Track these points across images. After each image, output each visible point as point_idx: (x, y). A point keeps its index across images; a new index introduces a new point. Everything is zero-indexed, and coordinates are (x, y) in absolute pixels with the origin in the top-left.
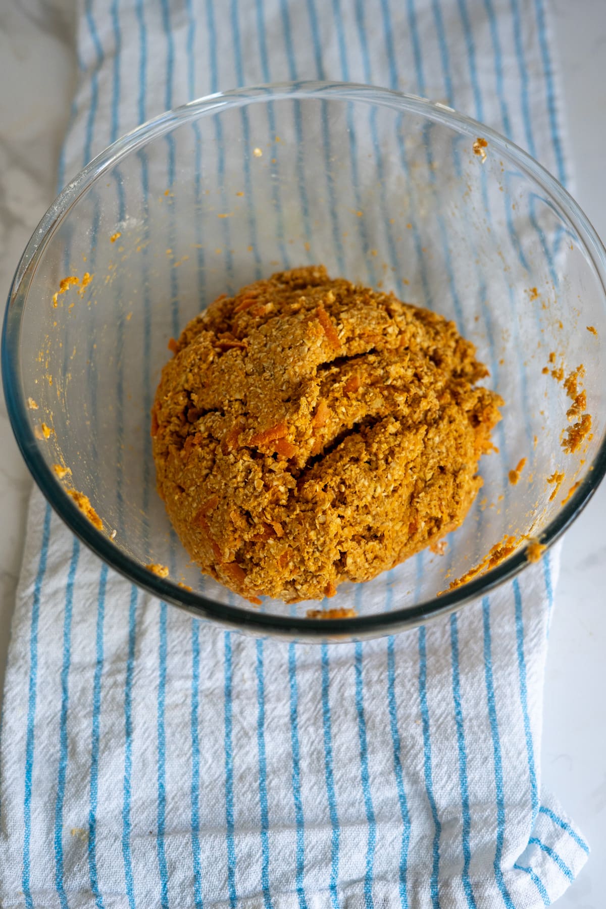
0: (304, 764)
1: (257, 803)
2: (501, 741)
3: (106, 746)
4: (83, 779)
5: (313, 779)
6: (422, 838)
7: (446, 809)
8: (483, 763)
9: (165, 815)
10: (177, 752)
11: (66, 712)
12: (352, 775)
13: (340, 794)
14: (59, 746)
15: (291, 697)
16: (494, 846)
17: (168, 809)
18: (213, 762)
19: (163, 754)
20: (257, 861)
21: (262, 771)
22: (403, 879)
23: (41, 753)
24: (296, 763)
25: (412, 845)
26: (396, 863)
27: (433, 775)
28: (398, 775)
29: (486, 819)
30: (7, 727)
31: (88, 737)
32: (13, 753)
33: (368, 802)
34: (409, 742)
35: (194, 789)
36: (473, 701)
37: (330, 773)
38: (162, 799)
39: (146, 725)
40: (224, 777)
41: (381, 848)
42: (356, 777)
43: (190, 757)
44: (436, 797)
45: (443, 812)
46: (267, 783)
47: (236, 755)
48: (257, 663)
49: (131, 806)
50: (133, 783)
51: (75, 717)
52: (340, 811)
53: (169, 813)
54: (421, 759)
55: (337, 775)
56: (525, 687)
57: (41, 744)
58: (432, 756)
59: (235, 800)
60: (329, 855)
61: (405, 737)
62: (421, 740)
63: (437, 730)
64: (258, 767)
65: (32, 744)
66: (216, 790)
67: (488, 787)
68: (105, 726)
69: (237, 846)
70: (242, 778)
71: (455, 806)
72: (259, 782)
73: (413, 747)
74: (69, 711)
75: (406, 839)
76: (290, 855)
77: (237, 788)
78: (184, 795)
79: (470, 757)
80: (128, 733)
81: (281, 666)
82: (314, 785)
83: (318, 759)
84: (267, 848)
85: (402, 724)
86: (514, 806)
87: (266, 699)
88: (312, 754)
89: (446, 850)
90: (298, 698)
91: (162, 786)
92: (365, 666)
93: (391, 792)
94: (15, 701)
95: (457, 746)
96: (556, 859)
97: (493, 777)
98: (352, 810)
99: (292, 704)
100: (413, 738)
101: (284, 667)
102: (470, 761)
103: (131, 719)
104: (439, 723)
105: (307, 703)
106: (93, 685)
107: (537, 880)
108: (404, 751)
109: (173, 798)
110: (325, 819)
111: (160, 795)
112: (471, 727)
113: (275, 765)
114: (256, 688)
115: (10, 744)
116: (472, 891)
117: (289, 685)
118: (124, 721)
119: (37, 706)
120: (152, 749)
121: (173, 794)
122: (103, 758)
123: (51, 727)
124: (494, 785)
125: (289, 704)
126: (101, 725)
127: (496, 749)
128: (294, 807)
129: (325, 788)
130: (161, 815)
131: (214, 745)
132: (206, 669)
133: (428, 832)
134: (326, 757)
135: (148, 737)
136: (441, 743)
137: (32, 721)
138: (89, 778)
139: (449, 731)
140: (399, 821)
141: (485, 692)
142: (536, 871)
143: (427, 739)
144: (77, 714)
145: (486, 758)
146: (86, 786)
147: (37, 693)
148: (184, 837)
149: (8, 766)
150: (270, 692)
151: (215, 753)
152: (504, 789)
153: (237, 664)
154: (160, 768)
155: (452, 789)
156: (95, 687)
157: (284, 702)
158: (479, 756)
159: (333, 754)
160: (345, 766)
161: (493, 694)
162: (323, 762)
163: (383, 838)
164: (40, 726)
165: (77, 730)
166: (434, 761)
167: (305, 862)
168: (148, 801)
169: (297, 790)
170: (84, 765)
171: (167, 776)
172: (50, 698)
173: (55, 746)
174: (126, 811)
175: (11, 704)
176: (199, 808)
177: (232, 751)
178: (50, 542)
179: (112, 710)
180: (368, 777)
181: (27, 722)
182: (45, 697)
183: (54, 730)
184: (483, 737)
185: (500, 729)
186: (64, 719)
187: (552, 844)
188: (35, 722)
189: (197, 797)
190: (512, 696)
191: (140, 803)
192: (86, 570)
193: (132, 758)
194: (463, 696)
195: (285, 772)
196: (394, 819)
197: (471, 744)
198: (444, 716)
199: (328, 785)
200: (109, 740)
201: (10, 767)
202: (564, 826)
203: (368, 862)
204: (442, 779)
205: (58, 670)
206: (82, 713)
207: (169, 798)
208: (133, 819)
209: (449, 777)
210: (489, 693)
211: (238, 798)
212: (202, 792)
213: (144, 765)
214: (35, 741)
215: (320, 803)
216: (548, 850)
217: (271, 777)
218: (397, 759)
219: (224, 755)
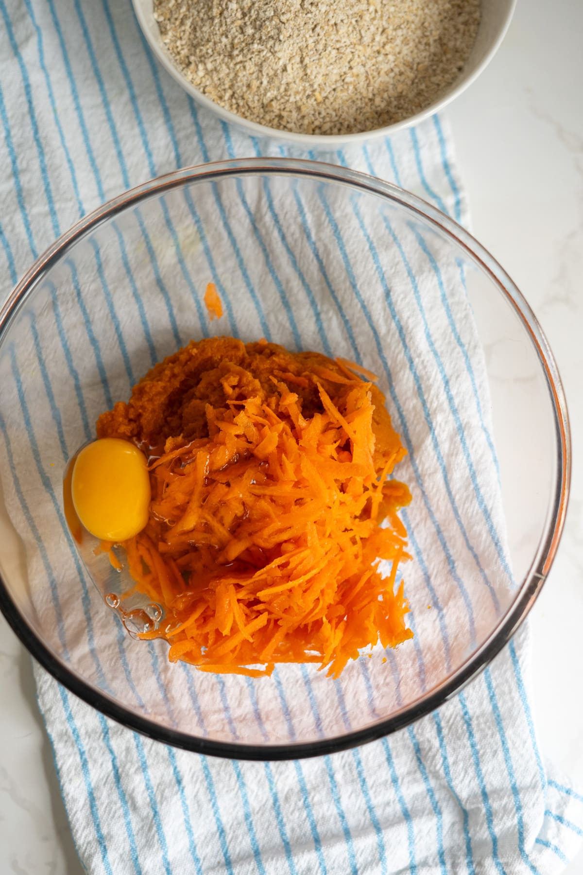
0: (339, 777)
1: (305, 820)
2: (506, 735)
3: (162, 797)
4: (150, 829)
5: (350, 789)
6: (453, 824)
7: (468, 799)
8: (494, 756)
9: (227, 844)
10: (226, 789)
11: (118, 771)
12: (383, 779)
13: (375, 797)
14: (119, 802)
15: (312, 707)
16: (516, 830)
17: (228, 839)
18: (258, 790)
19: (214, 793)
20: (317, 872)
21: (303, 790)
22: (443, 863)
23: (105, 812)
24: (332, 777)
25: (445, 832)
26: (434, 849)
27: (451, 772)
28: (423, 773)
29: (505, 806)
30: (70, 797)
31: (143, 792)
32: (81, 820)
33: (401, 800)
34: (426, 746)
35: (247, 816)
36: (477, 702)
37: (364, 781)
38: (222, 832)
39: (192, 770)
40: (271, 801)
41: (420, 840)
42: (387, 781)
43: (237, 792)
44: (457, 790)
45: (466, 802)
46: (310, 799)
47: (278, 780)
48: (276, 684)
49: (196, 842)
50: (192, 823)
51: (127, 775)
52: (378, 813)
53: (230, 842)
54: (439, 760)
55: (370, 782)
56: (521, 681)
57: (102, 804)
58: (448, 755)
59: (285, 820)
60: (377, 856)
61: (422, 742)
62: (436, 743)
63: (449, 731)
64: (299, 787)
65: (95, 806)
66: (267, 814)
67: (502, 775)
68: (155, 777)
69: (297, 864)
70: (287, 799)
71: (475, 796)
72: (303, 800)
73: (430, 749)
74: (120, 770)
75: (440, 828)
76: (344, 861)
77: (285, 810)
78: (239, 824)
79: (481, 752)
80: (179, 782)
81: (297, 681)
82: (351, 794)
83: (350, 770)
84: (323, 860)
85: (418, 729)
86: (527, 789)
87: (292, 715)
88: (344, 766)
89: (475, 835)
90: (319, 707)
91: (218, 820)
92: (371, 672)
93: (420, 788)
94: (70, 772)
95: (468, 744)
96: (568, 824)
97: (504, 766)
98: (389, 810)
99: (314, 714)
100: (429, 741)
101: (300, 682)
102: (482, 756)
103: (178, 769)
104: (450, 723)
105: (327, 709)
106: (135, 744)
107: (556, 849)
108: (423, 753)
109: (231, 828)
110: (367, 822)
111: (218, 827)
112: (478, 725)
113: (314, 783)
114: (281, 706)
115: (76, 812)
116: (503, 868)
117: (308, 698)
118: (172, 771)
119: (90, 772)
120: (202, 791)
121: (230, 824)
122: (162, 810)
123: (108, 786)
124: (506, 773)
125: (311, 714)
126: (152, 777)
127: (503, 743)
128: (338, 817)
129: (362, 795)
130: (224, 844)
131: (257, 776)
132: (233, 700)
133: (457, 819)
134: (357, 767)
135: (196, 781)
136: (454, 743)
137: (90, 785)
138: (154, 829)
139: (460, 731)
140: (430, 813)
141: (487, 692)
142: (554, 842)
143: (442, 740)
144: (128, 772)
145: (496, 752)
146: (154, 836)
147: (88, 760)
148: (249, 864)
149: (79, 835)
150: (293, 707)
151: (259, 781)
152: (515, 775)
153: (259, 686)
154: (214, 805)
155: (470, 781)
156: (137, 746)
157: (307, 713)
158: (488, 750)
159: (363, 764)
160: (375, 773)
161: (493, 693)
162: (355, 773)
163: (420, 831)
164: (97, 788)
165: (132, 787)
166: (450, 760)
167: (358, 866)
168: (210, 834)
169: (338, 801)
170: (147, 817)
171: (221, 811)
172: (100, 761)
173: (115, 803)
174: (193, 848)
175: (68, 775)
176: (255, 833)
177: (274, 777)
178: (64, 617)
179: (158, 763)
180: (398, 778)
181: (86, 788)
182: (95, 761)
183: (111, 789)
184: (490, 732)
185: (504, 724)
186: (118, 778)
187: (562, 812)
188: (93, 785)
189: (251, 824)
190: (510, 693)
191: (203, 838)
192: (102, 634)
193: (188, 802)
194: (467, 698)
195: (324, 786)
196: (426, 812)
197: (481, 740)
198: (453, 717)
199: (364, 792)
200: (164, 791)
201: (81, 835)
202: (568, 792)
203: (411, 853)
204: (460, 775)
205: (100, 736)
206: (132, 770)
207: (227, 828)
208: (200, 853)
209: (466, 772)
210: (490, 692)
211: (288, 817)
212: (254, 818)
213: (199, 806)
214: (97, 803)
215: (359, 808)
216: (560, 819)
217: (312, 794)
218: (419, 759)
219: (267, 783)
